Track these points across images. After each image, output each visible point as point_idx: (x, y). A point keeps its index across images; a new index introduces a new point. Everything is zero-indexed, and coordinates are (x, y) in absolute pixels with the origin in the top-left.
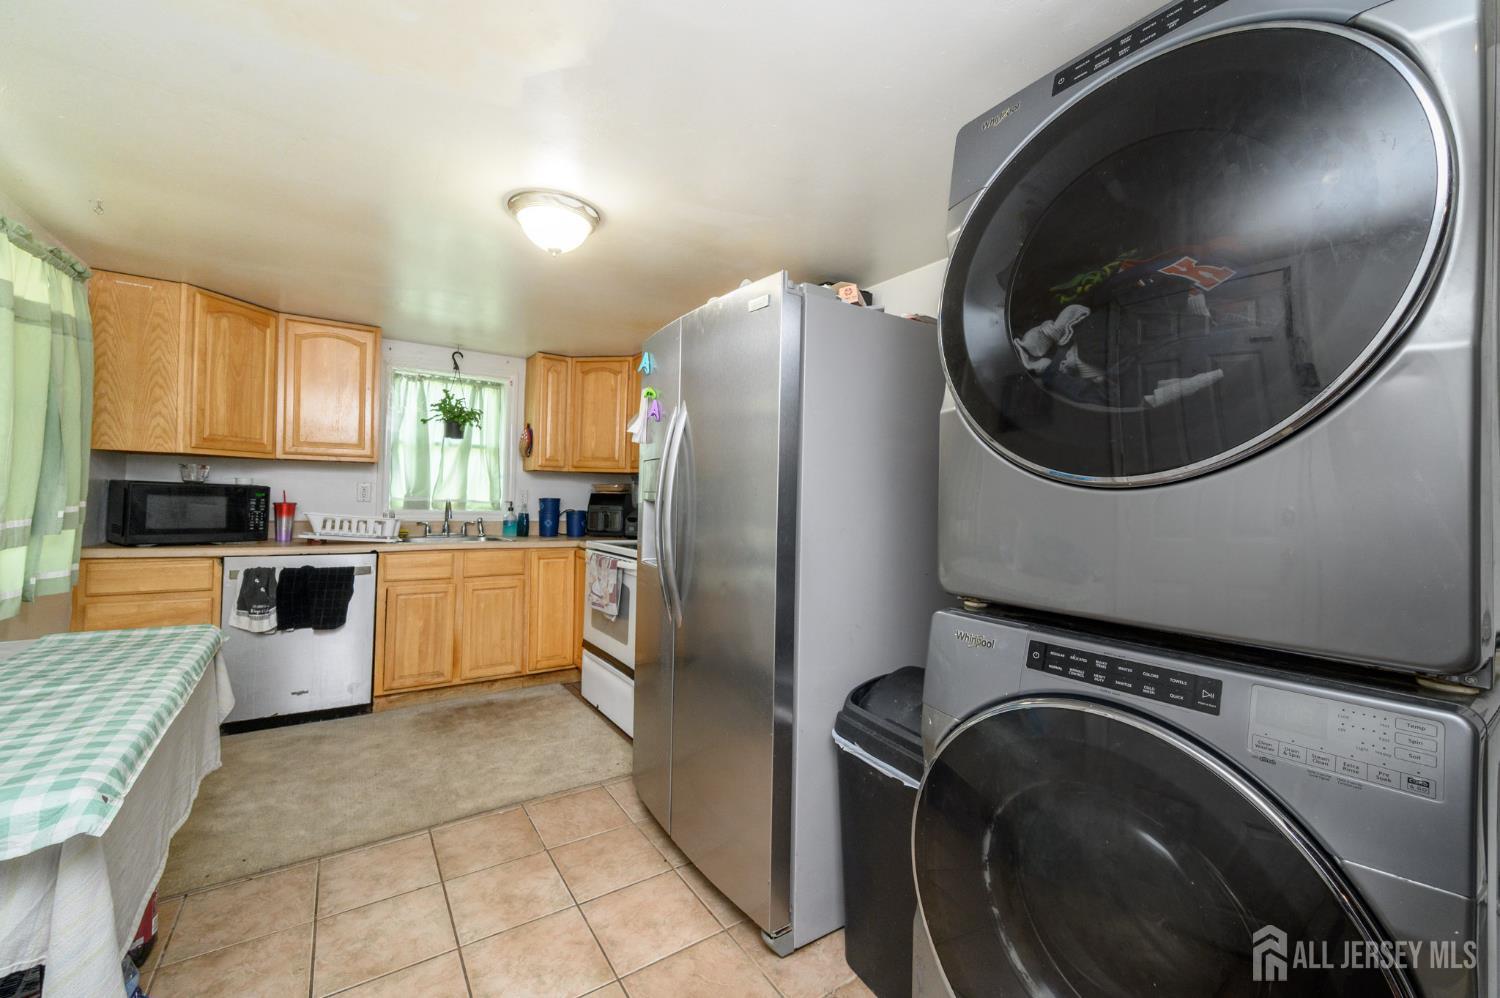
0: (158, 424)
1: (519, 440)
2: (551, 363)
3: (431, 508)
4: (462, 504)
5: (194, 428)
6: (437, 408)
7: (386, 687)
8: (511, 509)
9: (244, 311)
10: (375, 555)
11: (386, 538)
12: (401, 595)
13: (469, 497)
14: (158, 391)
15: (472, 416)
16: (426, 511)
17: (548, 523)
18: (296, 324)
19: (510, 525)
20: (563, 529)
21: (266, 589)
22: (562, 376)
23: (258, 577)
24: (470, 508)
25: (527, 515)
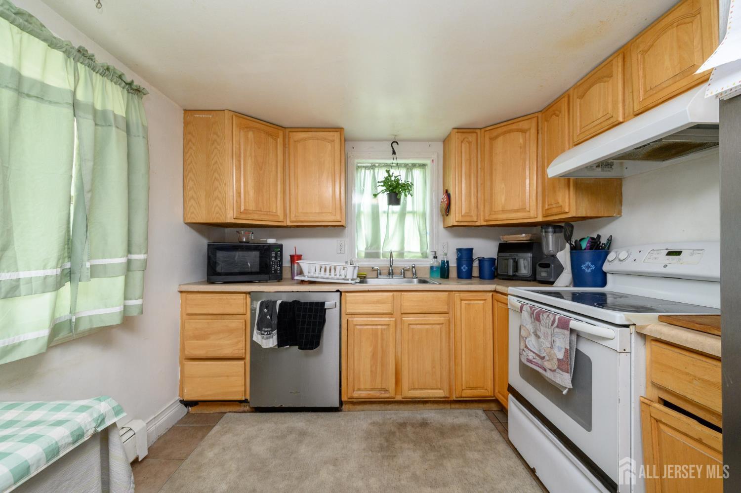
0: (217, 205)
1: (440, 203)
2: (464, 135)
3: (381, 258)
4: (401, 254)
5: (235, 205)
6: (382, 184)
7: (349, 397)
8: (435, 257)
9: (263, 127)
10: (339, 293)
11: (348, 280)
12: (357, 325)
13: (406, 250)
14: (216, 183)
15: (407, 187)
16: (379, 259)
17: (464, 268)
18: (295, 133)
19: (435, 269)
20: (476, 272)
21: (271, 317)
22: (474, 145)
23: (267, 307)
24: (407, 257)
25: (448, 262)
